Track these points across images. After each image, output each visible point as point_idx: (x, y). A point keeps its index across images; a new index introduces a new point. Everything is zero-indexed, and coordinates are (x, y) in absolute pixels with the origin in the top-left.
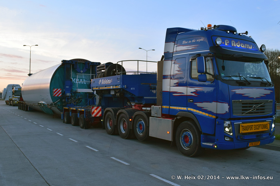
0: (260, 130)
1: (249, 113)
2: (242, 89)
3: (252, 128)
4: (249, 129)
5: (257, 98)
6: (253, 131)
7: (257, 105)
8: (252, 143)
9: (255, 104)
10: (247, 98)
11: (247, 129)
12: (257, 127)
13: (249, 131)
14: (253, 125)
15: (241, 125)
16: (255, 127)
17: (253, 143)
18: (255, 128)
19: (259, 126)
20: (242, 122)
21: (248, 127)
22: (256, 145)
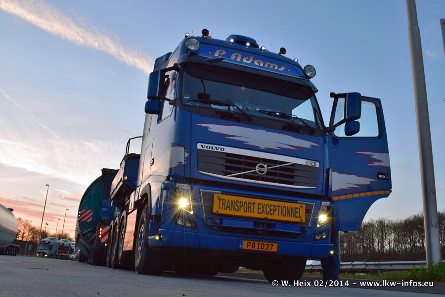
0: (276, 217)
1: (246, 177)
3: (250, 207)
4: (242, 209)
6: (256, 215)
8: (252, 242)
11: (236, 207)
12: (268, 209)
13: (241, 213)
14: (254, 204)
15: (215, 195)
16: (259, 208)
17: (256, 243)
18: (260, 211)
19: (272, 208)
20: (222, 192)
21: (239, 205)
22: (264, 250)
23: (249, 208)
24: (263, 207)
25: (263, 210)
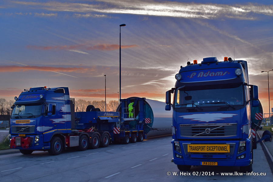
0: (215, 151)
1: (201, 135)
2: (191, 114)
4: (200, 149)
5: (210, 122)
6: (206, 151)
7: (211, 128)
8: (206, 162)
9: (209, 127)
10: (197, 122)
11: (197, 149)
13: (200, 151)
14: (205, 147)
15: (188, 145)
16: (207, 148)
17: (208, 163)
18: (208, 149)
19: (213, 147)
20: (191, 143)
21: (198, 148)
22: (212, 165)
23: (203, 148)
24: (209, 148)
25: (209, 149)
